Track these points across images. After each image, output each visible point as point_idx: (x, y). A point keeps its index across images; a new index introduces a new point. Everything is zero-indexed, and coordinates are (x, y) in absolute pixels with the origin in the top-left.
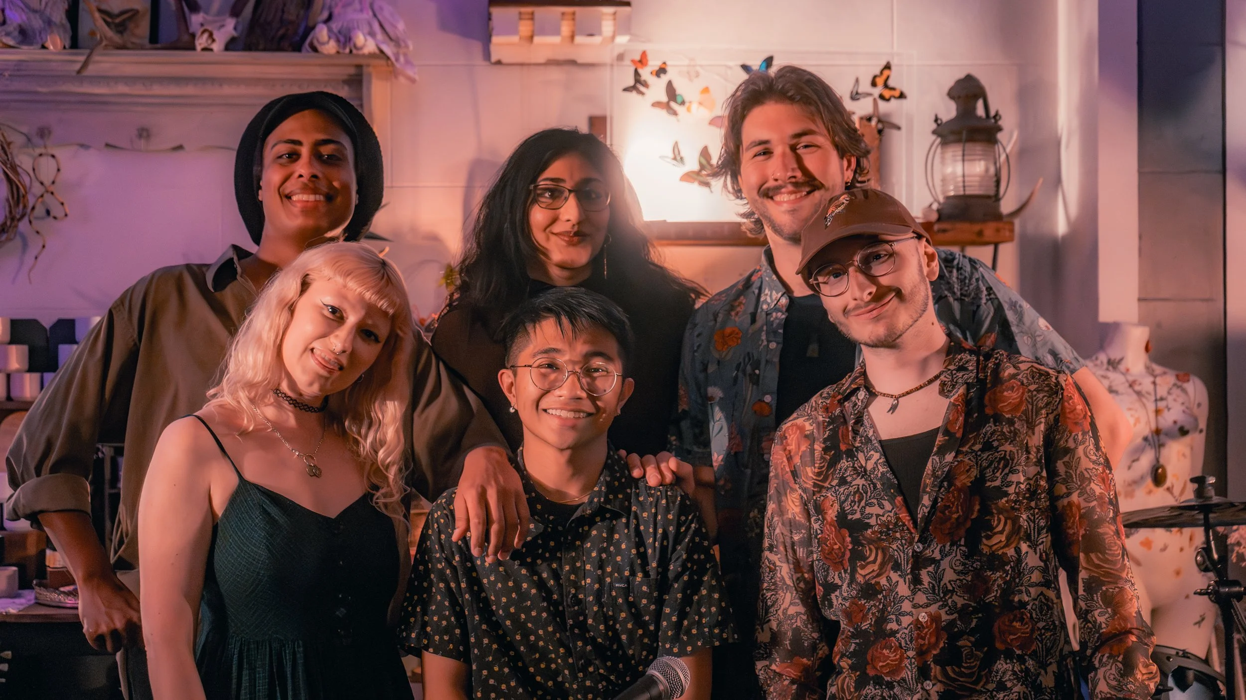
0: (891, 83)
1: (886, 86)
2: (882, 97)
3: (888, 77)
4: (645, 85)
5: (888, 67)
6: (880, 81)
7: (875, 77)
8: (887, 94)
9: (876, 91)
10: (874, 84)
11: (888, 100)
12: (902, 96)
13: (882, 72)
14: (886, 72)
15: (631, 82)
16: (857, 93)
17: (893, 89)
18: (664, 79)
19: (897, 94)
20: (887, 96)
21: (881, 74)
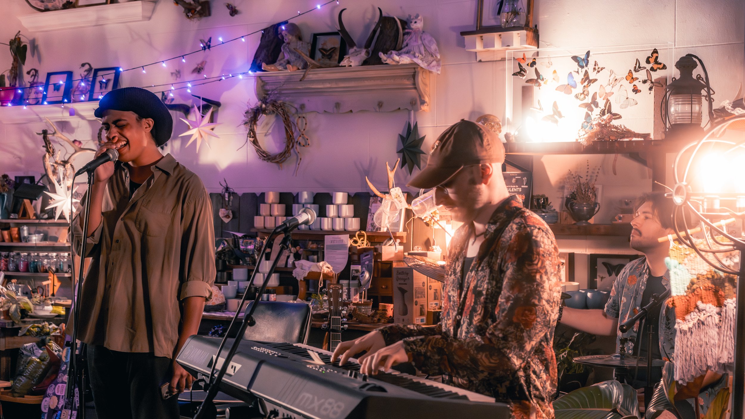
0: (659, 60)
1: (655, 62)
2: (652, 69)
3: (657, 57)
4: (525, 71)
5: (655, 51)
6: (652, 60)
7: (649, 57)
8: (656, 67)
9: (649, 67)
10: (648, 62)
11: (656, 70)
12: (664, 67)
13: (652, 55)
14: (655, 55)
15: (517, 70)
16: (639, 67)
17: (660, 64)
18: (534, 68)
19: (661, 66)
20: (655, 68)
21: (652, 56)
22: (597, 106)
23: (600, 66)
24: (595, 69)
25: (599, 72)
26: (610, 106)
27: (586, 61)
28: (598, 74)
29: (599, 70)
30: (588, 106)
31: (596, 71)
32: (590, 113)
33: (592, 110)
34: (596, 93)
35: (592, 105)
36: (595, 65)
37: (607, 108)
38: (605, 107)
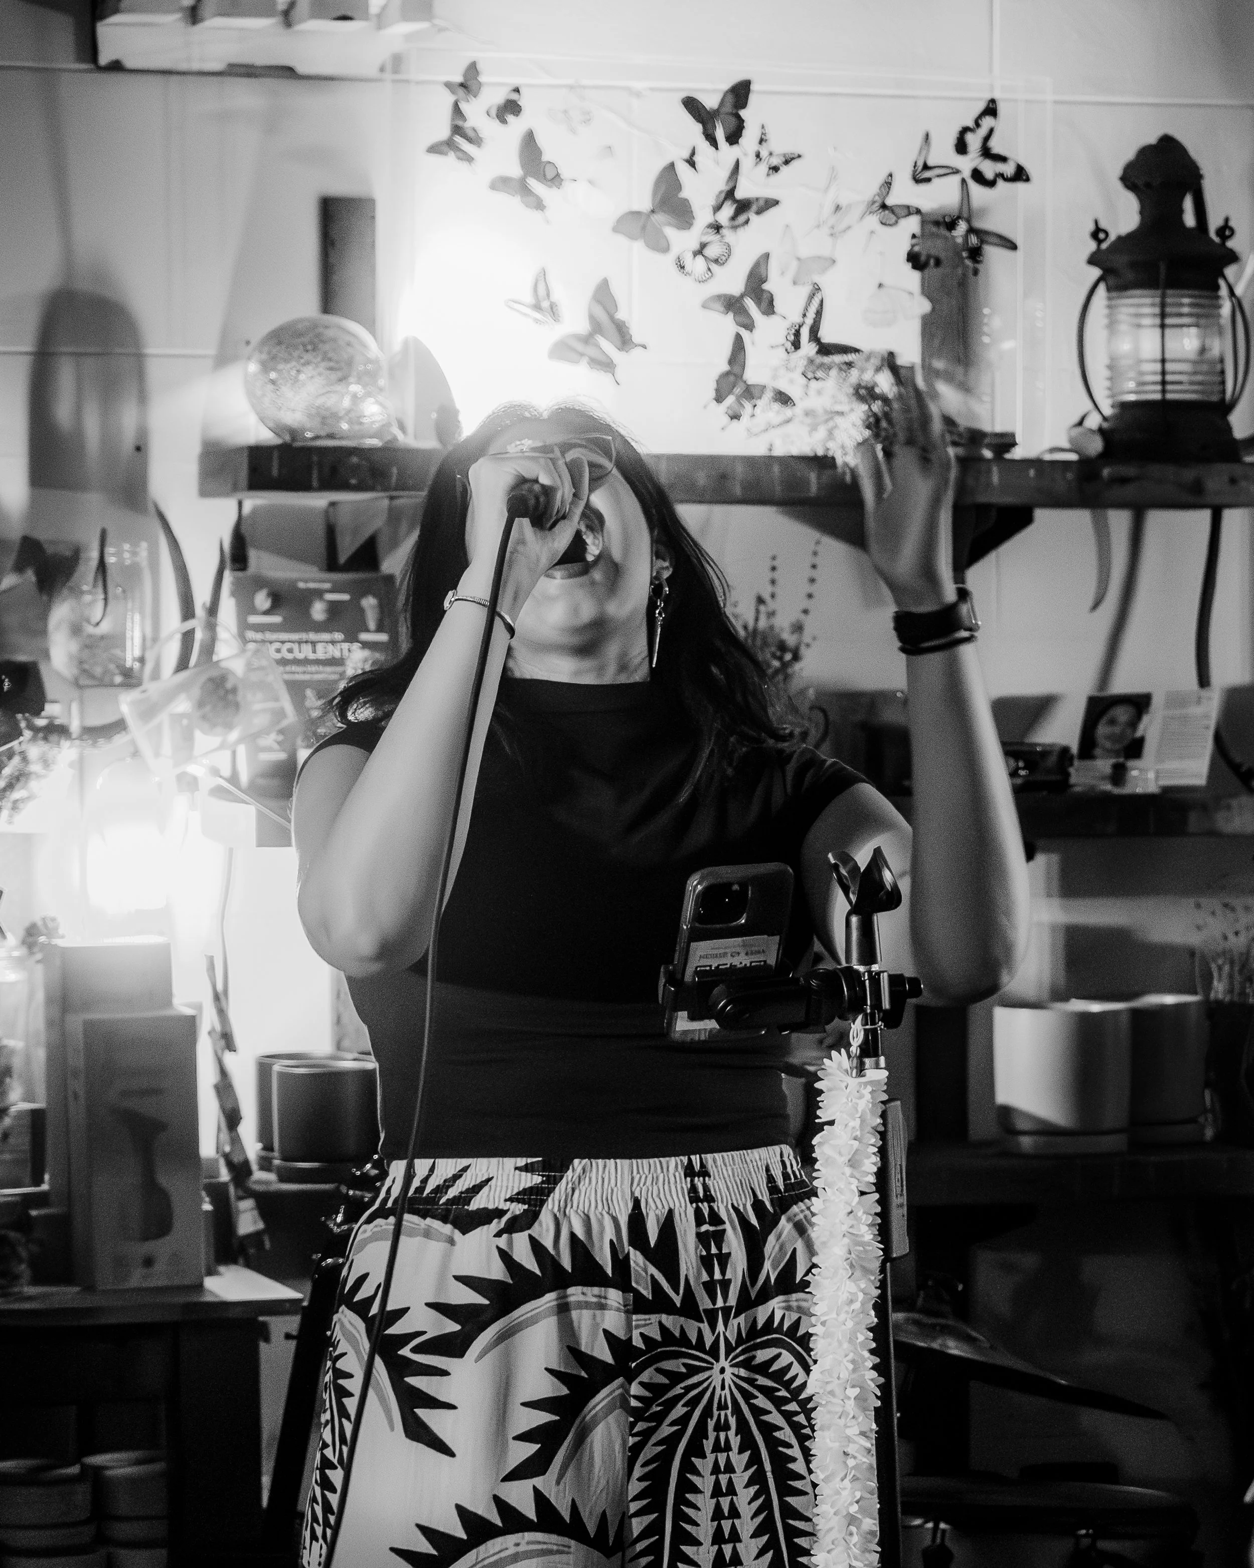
0: (996, 146)
1: (986, 153)
2: (977, 176)
3: (991, 133)
4: (475, 140)
5: (991, 110)
6: (974, 141)
7: (965, 130)
8: (989, 169)
9: (966, 164)
10: (961, 147)
11: (991, 184)
12: (1020, 175)
13: (978, 122)
14: (987, 122)
15: (443, 132)
16: (926, 167)
17: (1003, 159)
18: (517, 126)
19: (1009, 169)
20: (989, 175)
21: (978, 125)
22: (769, 308)
23: (779, 146)
24: (758, 155)
25: (775, 169)
26: (819, 313)
27: (733, 121)
28: (776, 178)
29: (775, 161)
30: (732, 305)
31: (763, 168)
32: (744, 333)
33: (749, 326)
34: (767, 256)
35: (750, 304)
36: (761, 141)
37: (809, 321)
38: (804, 315)
